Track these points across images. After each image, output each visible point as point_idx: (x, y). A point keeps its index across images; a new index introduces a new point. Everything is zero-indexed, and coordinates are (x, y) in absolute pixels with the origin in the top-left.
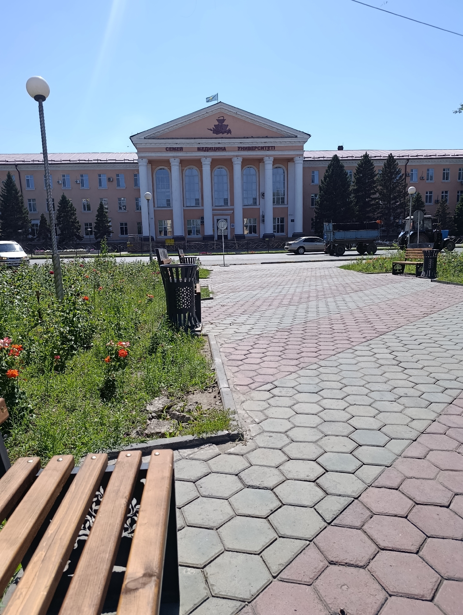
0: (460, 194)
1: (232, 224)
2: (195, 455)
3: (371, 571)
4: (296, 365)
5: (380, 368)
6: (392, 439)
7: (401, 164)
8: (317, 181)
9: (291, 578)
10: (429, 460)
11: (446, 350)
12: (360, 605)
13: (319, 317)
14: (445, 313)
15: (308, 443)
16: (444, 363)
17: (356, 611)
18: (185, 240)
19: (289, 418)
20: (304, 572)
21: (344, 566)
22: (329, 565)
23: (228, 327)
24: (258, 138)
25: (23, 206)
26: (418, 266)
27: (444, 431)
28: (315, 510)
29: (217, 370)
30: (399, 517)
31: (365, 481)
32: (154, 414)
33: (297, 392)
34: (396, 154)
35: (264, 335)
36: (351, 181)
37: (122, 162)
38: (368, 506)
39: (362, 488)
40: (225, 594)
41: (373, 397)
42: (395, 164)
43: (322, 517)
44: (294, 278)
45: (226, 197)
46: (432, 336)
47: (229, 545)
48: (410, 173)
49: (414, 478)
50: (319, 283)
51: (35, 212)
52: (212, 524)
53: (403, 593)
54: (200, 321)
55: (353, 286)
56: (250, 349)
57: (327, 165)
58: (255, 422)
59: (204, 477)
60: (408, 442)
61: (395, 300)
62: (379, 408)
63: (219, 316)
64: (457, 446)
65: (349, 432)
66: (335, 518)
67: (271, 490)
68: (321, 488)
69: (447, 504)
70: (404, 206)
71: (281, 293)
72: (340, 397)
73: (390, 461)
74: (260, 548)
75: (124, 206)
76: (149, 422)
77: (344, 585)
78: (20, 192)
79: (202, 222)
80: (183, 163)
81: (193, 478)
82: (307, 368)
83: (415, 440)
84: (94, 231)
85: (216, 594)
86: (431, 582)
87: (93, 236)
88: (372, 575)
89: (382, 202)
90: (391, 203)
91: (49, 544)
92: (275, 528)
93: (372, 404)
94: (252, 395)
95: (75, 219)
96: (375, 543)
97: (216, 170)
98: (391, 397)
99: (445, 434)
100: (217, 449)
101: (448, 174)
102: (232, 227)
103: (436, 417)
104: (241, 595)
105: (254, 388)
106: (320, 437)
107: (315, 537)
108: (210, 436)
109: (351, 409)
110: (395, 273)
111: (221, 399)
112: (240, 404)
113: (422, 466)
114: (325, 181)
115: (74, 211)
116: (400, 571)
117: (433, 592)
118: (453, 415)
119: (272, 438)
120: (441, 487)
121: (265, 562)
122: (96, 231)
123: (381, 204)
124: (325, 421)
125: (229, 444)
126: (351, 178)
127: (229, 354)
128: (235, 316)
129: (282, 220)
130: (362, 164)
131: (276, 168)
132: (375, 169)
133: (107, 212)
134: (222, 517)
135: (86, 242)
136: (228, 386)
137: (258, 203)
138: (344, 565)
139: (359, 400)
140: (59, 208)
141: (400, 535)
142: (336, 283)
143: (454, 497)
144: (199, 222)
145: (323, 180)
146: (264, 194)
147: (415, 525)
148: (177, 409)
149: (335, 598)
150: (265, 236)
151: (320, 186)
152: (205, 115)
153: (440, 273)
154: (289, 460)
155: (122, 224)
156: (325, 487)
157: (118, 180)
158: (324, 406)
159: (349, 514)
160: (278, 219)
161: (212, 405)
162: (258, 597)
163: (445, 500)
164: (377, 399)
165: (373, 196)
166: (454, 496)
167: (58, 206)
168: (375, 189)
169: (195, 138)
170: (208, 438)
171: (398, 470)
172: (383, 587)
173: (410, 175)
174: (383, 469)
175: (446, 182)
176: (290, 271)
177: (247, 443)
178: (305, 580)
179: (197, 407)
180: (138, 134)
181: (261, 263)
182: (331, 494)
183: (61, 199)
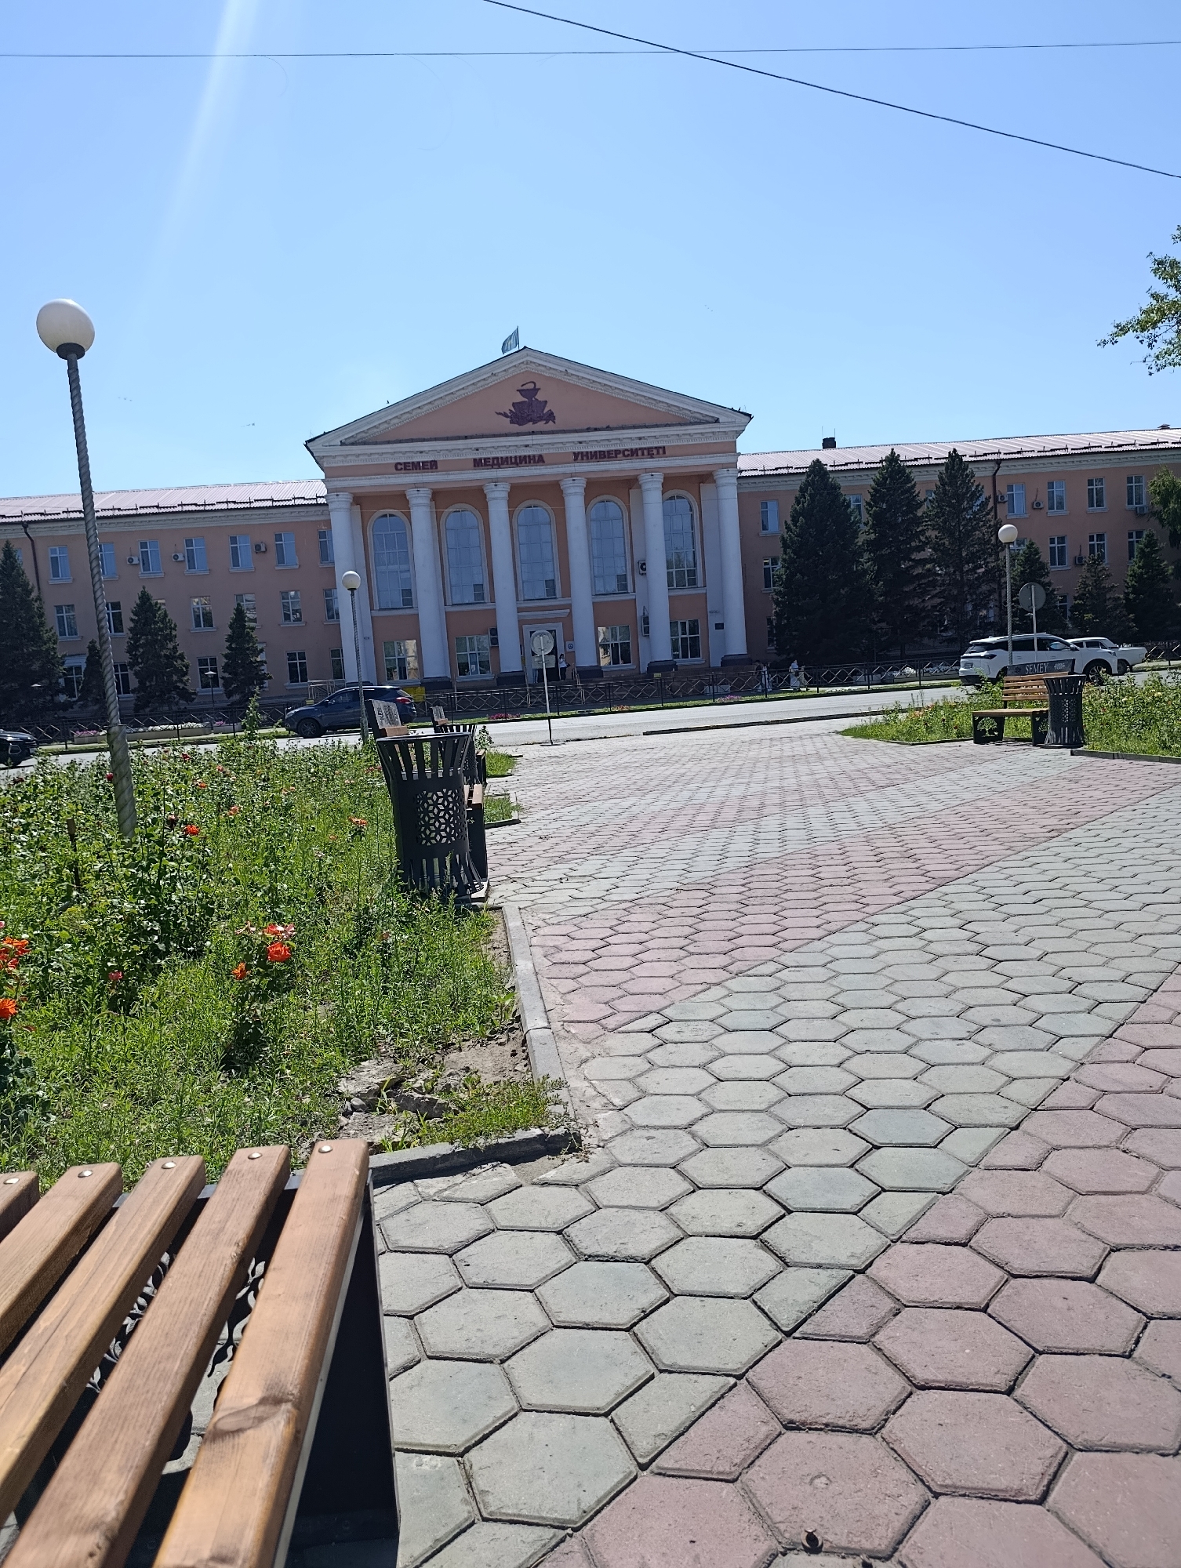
0: (1134, 539)
1: (568, 643)
2: (457, 1190)
3: (889, 1440)
4: (724, 968)
5: (934, 963)
6: (956, 1128)
7: (981, 474)
8: (775, 526)
9: (684, 1467)
10: (1047, 1173)
11: (1101, 912)
12: (858, 1521)
13: (786, 852)
14: (1104, 827)
15: (745, 1149)
16: (1097, 944)
17: (848, 1536)
18: (452, 688)
19: (699, 1093)
20: (719, 1451)
21: (822, 1432)
22: (784, 1431)
23: (555, 887)
24: (623, 428)
25: (42, 624)
26: (1038, 719)
27: (1089, 1102)
28: (755, 1303)
29: (521, 988)
30: (966, 1309)
31: (885, 1229)
32: (356, 1102)
33: (723, 1030)
34: (967, 451)
35: (646, 901)
36: (859, 521)
37: (287, 503)
38: (891, 1287)
39: (876, 1247)
40: (515, 1511)
41: (915, 1032)
42: (967, 475)
43: (770, 1319)
44: (727, 764)
45: (550, 577)
46: (1068, 880)
47: (532, 1397)
48: (1006, 493)
49: (1009, 1215)
50: (789, 771)
51: (74, 638)
52: (489, 1350)
53: (968, 1488)
54: (483, 875)
55: (874, 776)
56: (608, 935)
57: (796, 485)
58: (612, 1107)
59: (476, 1240)
60: (996, 1132)
61: (980, 803)
62: (926, 1057)
63: (531, 861)
64: (1122, 1136)
65: (847, 1117)
66: (804, 1321)
67: (646, 1263)
68: (772, 1251)
69: (1090, 1273)
70: (995, 575)
71: (694, 802)
72: (832, 1037)
73: (950, 1180)
74: (609, 1400)
75: (297, 611)
76: (343, 1120)
77: (818, 1477)
78: (36, 589)
79: (495, 642)
80: (440, 498)
81: (447, 1246)
82: (749, 973)
83: (1017, 1128)
84: (223, 678)
85: (491, 1513)
86: (1040, 1459)
87: (220, 690)
88: (892, 1449)
89: (941, 570)
90: (965, 570)
91: (38, 1349)
92: (650, 1352)
93: (910, 1047)
94: (608, 1043)
95: (175, 648)
96: (904, 1374)
97: (522, 513)
98: (959, 1028)
99: (1091, 1109)
100: (514, 1174)
101: (1100, 492)
102: (568, 650)
103: (1071, 1070)
104: (556, 1511)
105: (613, 1027)
106: (776, 1132)
107: (751, 1367)
108: (494, 1142)
109: (855, 1064)
110: (980, 738)
111: (527, 1058)
112: (576, 1065)
113: (1029, 1186)
114: (795, 525)
115: (171, 628)
116: (964, 1436)
117: (1045, 1482)
118: (1114, 1062)
119: (654, 1141)
120: (1077, 1234)
121: (620, 1432)
122: (227, 675)
123: (940, 575)
124: (790, 1095)
125: (544, 1161)
126: (860, 514)
127: (552, 951)
128: (574, 859)
129: (694, 629)
130: (885, 479)
131: (672, 498)
132: (917, 490)
133: (253, 629)
134: (516, 1333)
135: (204, 706)
136: (546, 1025)
137: (630, 588)
138: (821, 1429)
139: (878, 1041)
140: (132, 625)
141: (967, 1351)
142: (831, 770)
143: (1107, 1256)
144: (486, 640)
145: (789, 522)
146: (644, 564)
147: (1007, 1325)
148: (417, 1085)
149: (794, 1508)
150: (653, 667)
151: (783, 537)
152: (490, 380)
153: (1095, 733)
154: (694, 1191)
155: (291, 656)
156: (783, 1250)
157: (280, 548)
158: (787, 1059)
159: (839, 1308)
160: (684, 624)
161: (507, 1072)
162: (599, 1515)
163: (1085, 1265)
164: (923, 1037)
165: (916, 556)
166: (1109, 1253)
167: (132, 620)
168: (921, 538)
169: (466, 438)
170: (488, 1148)
171: (969, 1200)
172: (917, 1475)
173: (1006, 499)
174: (933, 1199)
175: (1098, 511)
176: (716, 748)
177: (588, 1155)
178: (721, 1469)
179: (467, 1080)
180: (325, 434)
181: (644, 734)
182: (796, 1265)
183: (138, 602)
